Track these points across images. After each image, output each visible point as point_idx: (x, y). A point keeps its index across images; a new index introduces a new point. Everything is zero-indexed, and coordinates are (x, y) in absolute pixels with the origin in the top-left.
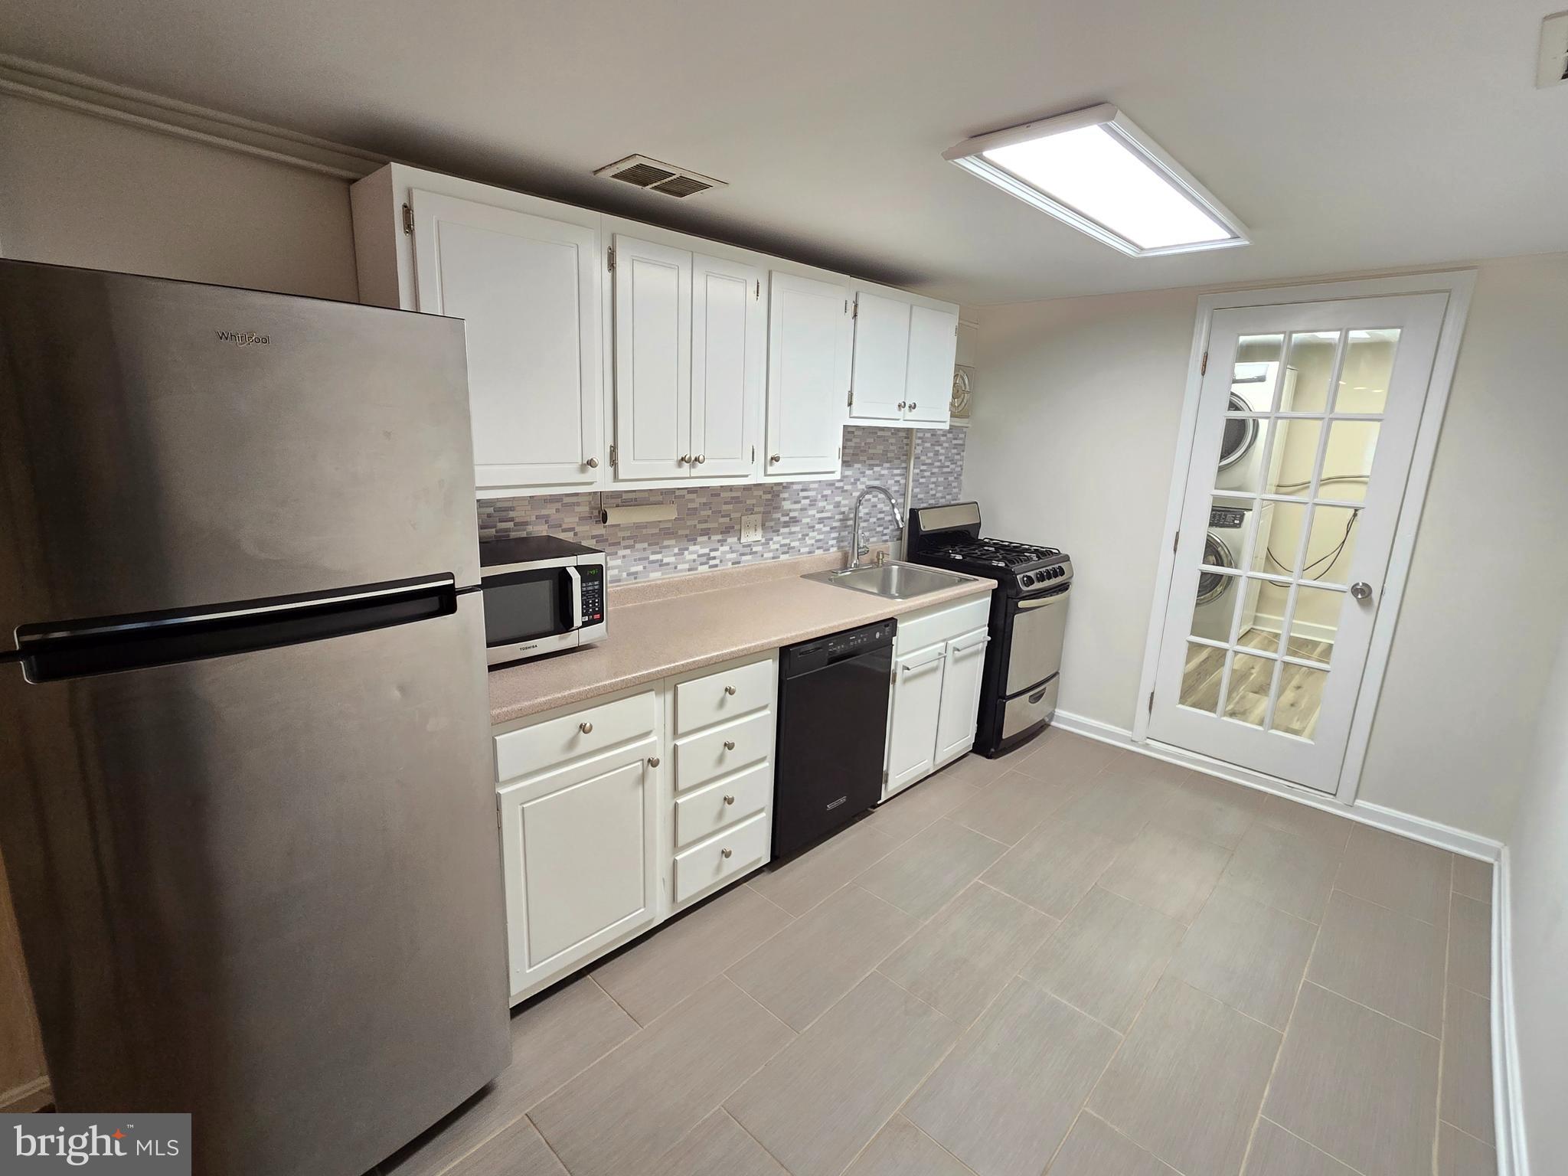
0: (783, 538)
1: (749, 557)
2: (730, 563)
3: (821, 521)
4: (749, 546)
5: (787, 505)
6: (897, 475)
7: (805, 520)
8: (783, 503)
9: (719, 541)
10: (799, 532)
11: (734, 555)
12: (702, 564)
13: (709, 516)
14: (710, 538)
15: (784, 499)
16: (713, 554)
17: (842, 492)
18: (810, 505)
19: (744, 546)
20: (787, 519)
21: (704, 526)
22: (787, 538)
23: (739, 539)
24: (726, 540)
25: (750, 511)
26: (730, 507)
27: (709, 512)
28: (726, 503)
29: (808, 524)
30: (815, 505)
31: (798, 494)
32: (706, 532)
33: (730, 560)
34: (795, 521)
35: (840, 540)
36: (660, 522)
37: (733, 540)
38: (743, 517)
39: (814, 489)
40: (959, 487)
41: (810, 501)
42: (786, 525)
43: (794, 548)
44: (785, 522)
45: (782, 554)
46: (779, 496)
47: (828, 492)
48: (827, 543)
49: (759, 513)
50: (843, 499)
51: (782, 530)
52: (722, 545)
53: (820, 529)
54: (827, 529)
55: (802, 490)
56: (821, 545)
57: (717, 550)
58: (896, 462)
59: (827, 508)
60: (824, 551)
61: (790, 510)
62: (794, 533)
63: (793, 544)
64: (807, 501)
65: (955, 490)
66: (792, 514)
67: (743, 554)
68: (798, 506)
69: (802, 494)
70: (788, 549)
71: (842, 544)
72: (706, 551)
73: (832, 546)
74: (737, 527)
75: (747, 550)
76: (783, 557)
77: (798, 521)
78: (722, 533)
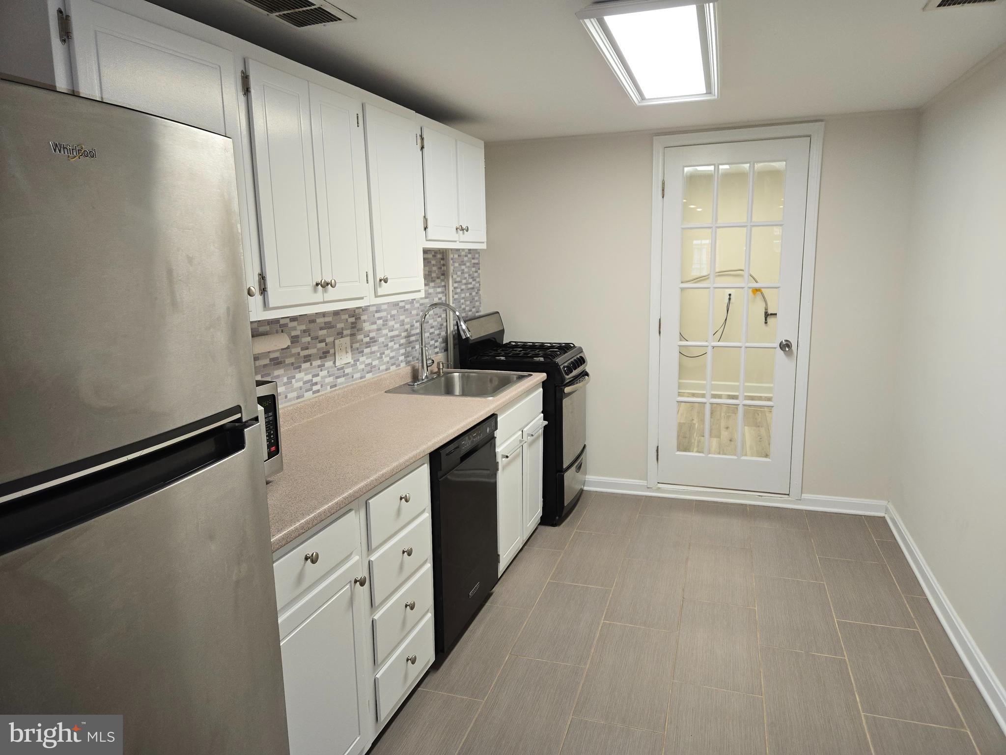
0: (367, 358)
1: (342, 380)
2: (329, 387)
3: (392, 339)
4: (342, 368)
5: (367, 326)
6: (439, 293)
7: (381, 340)
8: (365, 325)
9: (319, 366)
10: (378, 351)
11: (331, 379)
12: (307, 391)
13: (309, 343)
14: (311, 364)
15: (364, 321)
16: (315, 380)
17: (405, 311)
18: (383, 325)
19: (338, 369)
20: (367, 339)
21: (306, 352)
22: (370, 357)
23: (335, 363)
24: (324, 365)
25: (340, 334)
26: (324, 332)
27: (309, 339)
28: (321, 329)
29: (383, 343)
30: (386, 325)
31: (374, 315)
32: (308, 359)
33: (328, 384)
34: (373, 341)
35: (407, 355)
36: (269, 352)
37: (329, 364)
38: (336, 341)
39: (385, 310)
40: (479, 301)
41: (383, 321)
42: (368, 345)
43: (375, 366)
44: (367, 343)
45: (368, 373)
46: (360, 318)
47: (394, 312)
48: (398, 359)
49: (347, 336)
50: (406, 318)
51: (367, 351)
52: (321, 371)
53: (392, 347)
54: (397, 346)
55: (377, 312)
56: (394, 361)
57: (318, 375)
58: (438, 281)
59: (395, 327)
60: (397, 367)
61: (370, 331)
62: (374, 352)
63: (374, 363)
64: (380, 322)
65: (477, 304)
66: (372, 335)
67: (337, 378)
68: (375, 327)
69: (377, 315)
70: (371, 368)
71: (409, 359)
72: (309, 377)
73: (402, 362)
74: (332, 351)
75: (340, 373)
76: (369, 376)
77: (375, 341)
78: (321, 358)
